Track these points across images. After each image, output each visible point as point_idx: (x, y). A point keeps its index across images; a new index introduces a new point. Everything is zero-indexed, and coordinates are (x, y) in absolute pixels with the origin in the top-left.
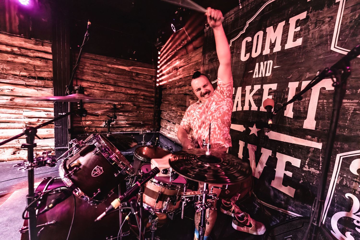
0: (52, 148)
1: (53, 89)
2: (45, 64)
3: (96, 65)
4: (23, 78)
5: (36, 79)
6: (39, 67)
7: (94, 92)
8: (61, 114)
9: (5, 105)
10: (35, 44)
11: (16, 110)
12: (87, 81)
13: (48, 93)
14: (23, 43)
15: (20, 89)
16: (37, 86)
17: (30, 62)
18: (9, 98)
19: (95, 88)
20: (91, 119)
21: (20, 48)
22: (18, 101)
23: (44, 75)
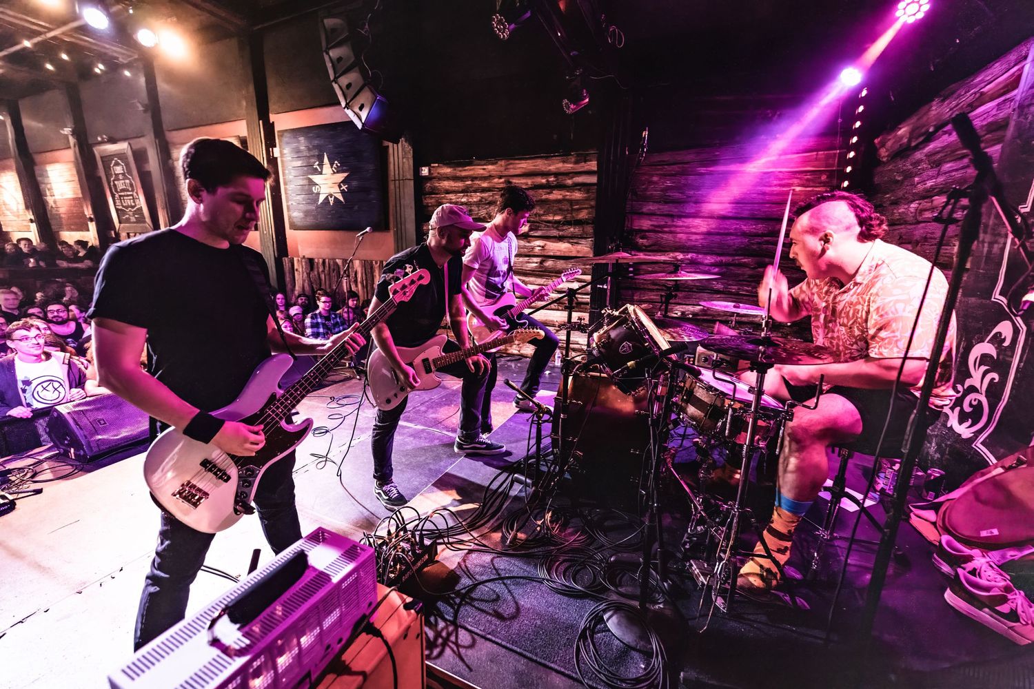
0: (583, 347)
1: (593, 239)
2: (586, 195)
3: (672, 175)
4: (555, 226)
5: (571, 225)
6: (577, 202)
7: (662, 238)
8: (601, 286)
9: (534, 271)
10: (576, 163)
11: (545, 280)
12: (651, 215)
13: (584, 248)
14: (560, 165)
15: (552, 243)
16: (572, 237)
17: (567, 195)
18: (538, 260)
19: (665, 229)
20: (651, 299)
21: (556, 174)
22: (549, 263)
23: (583, 215)
